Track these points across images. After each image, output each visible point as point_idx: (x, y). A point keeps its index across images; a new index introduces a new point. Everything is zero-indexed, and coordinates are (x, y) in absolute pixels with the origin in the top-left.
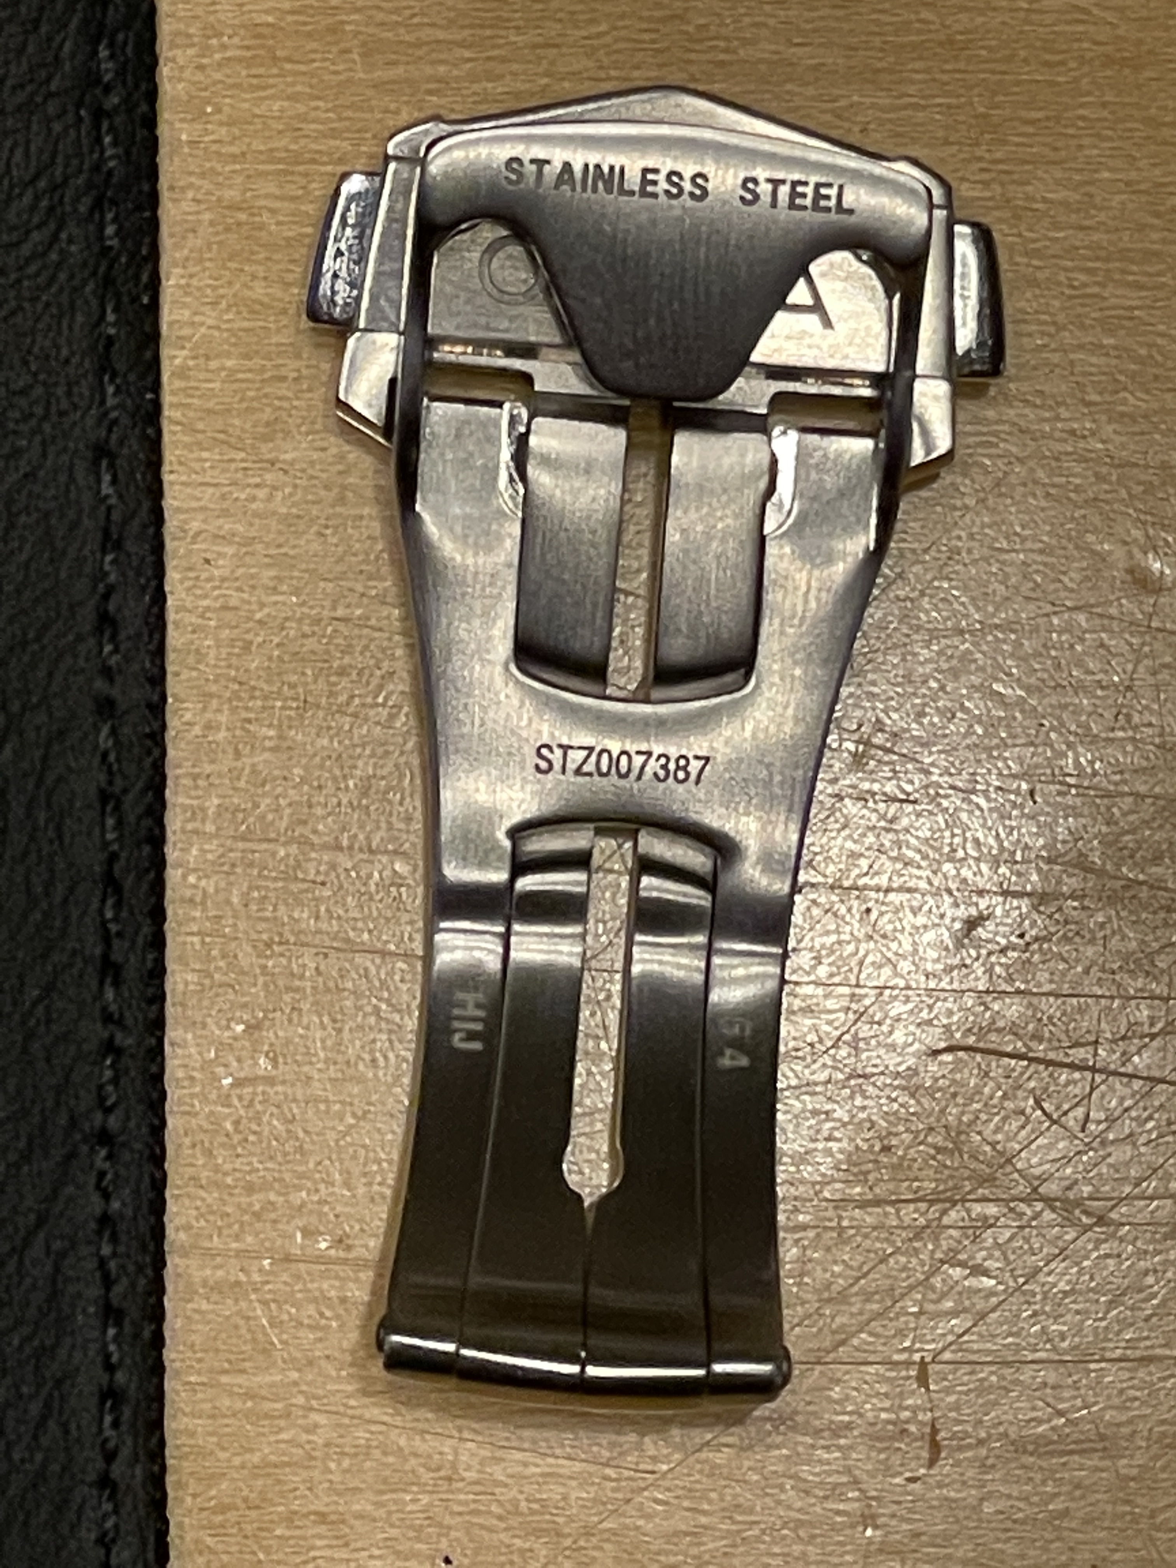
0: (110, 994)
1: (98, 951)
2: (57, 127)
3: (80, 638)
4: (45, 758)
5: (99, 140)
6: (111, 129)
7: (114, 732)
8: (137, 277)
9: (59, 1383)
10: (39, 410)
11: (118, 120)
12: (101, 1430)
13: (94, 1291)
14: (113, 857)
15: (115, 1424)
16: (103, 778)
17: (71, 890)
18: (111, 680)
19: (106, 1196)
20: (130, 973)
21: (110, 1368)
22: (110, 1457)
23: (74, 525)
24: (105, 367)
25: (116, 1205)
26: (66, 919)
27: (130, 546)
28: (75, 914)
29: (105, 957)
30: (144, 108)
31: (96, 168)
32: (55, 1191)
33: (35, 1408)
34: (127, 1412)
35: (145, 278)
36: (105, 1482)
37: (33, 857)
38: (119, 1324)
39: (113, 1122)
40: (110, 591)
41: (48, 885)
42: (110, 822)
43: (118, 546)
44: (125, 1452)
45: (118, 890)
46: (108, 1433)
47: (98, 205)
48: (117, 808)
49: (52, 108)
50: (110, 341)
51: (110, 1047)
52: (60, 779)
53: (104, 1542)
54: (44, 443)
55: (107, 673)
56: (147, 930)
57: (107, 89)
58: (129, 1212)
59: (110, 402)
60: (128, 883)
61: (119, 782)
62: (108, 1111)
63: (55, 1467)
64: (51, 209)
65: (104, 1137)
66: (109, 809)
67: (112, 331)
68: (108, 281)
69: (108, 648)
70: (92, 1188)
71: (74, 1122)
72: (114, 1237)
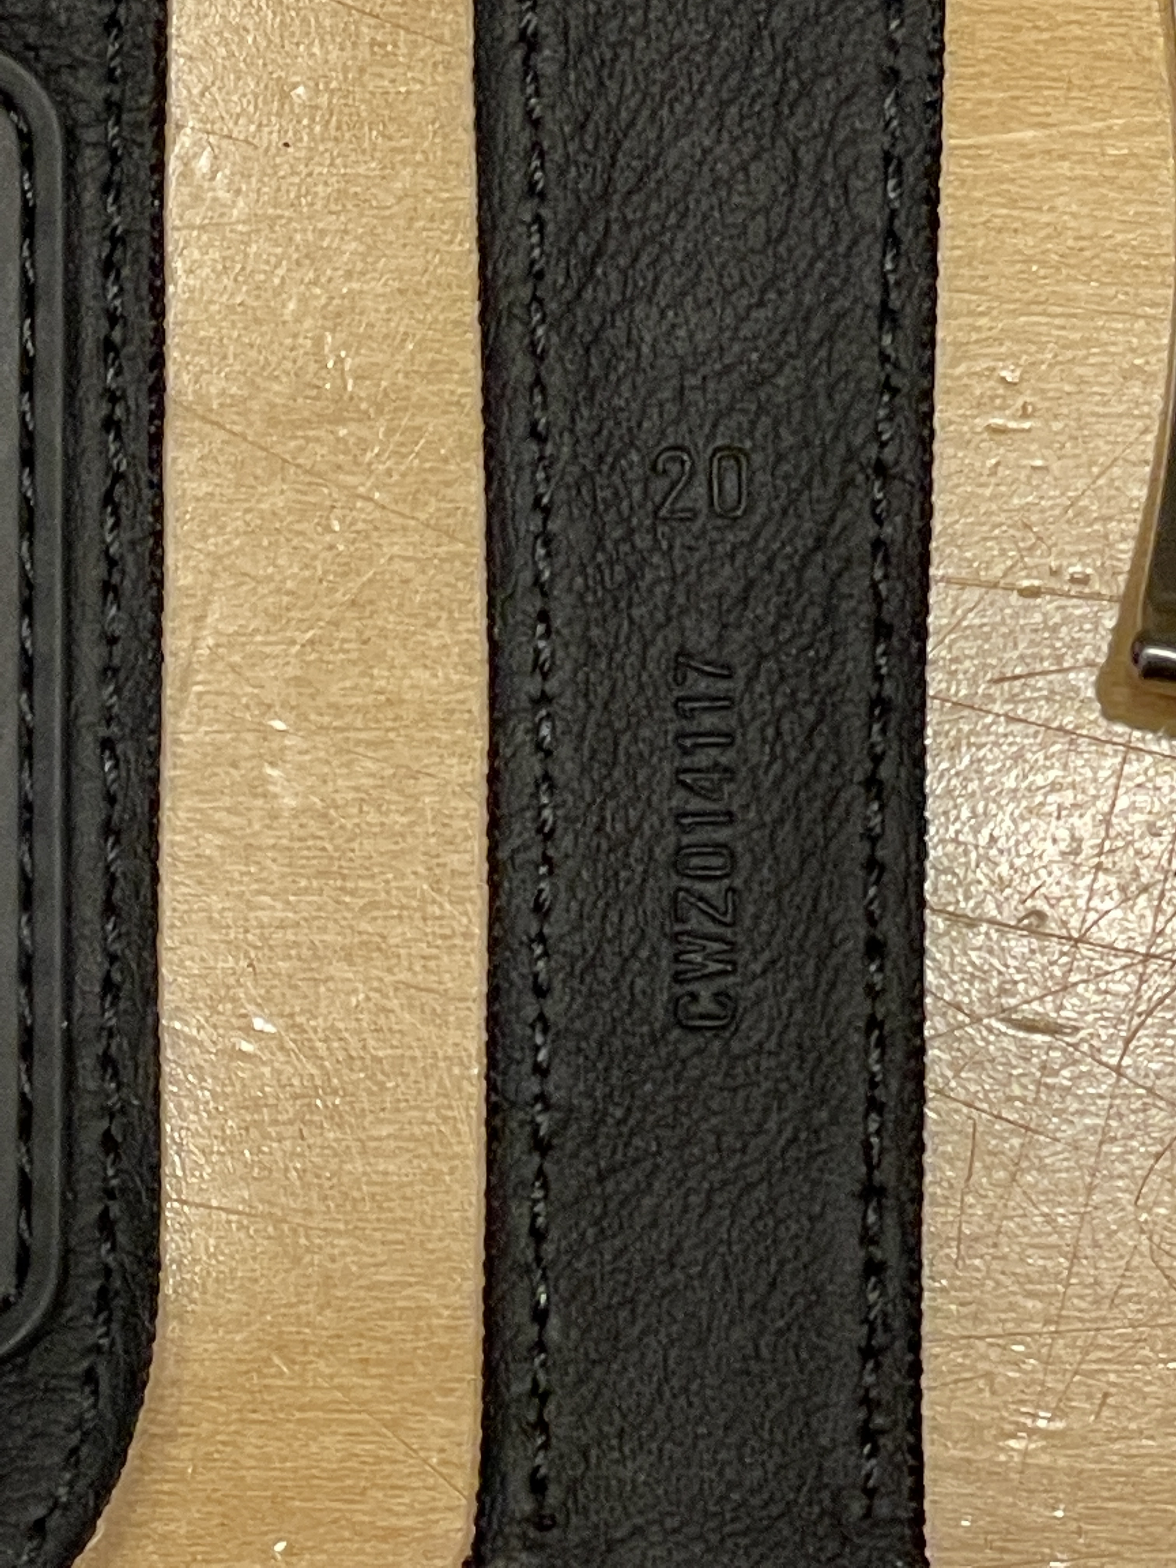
0: (887, 339)
1: (877, 299)
3: (869, 13)
4: (833, 121)
7: (897, 100)
9: (831, 693)
12: (869, 736)
13: (866, 608)
14: (893, 214)
15: (883, 731)
16: (886, 140)
17: (855, 242)
18: (897, 52)
19: (880, 522)
21: (878, 678)
22: (877, 760)
25: (888, 530)
26: (850, 269)
28: (857, 264)
29: (884, 303)
32: (833, 517)
33: (810, 714)
34: (894, 721)
36: (872, 782)
37: (818, 212)
38: (888, 640)
39: (889, 454)
41: (834, 236)
42: (891, 183)
44: (891, 756)
45: (897, 244)
46: (876, 739)
48: (899, 171)
51: (887, 386)
52: (846, 141)
53: (871, 837)
55: (892, 45)
58: (899, 537)
60: (907, 237)
61: (901, 146)
62: (883, 445)
63: (827, 767)
65: (879, 469)
66: (891, 169)
69: (894, 23)
70: (866, 514)
71: (851, 456)
72: (886, 561)
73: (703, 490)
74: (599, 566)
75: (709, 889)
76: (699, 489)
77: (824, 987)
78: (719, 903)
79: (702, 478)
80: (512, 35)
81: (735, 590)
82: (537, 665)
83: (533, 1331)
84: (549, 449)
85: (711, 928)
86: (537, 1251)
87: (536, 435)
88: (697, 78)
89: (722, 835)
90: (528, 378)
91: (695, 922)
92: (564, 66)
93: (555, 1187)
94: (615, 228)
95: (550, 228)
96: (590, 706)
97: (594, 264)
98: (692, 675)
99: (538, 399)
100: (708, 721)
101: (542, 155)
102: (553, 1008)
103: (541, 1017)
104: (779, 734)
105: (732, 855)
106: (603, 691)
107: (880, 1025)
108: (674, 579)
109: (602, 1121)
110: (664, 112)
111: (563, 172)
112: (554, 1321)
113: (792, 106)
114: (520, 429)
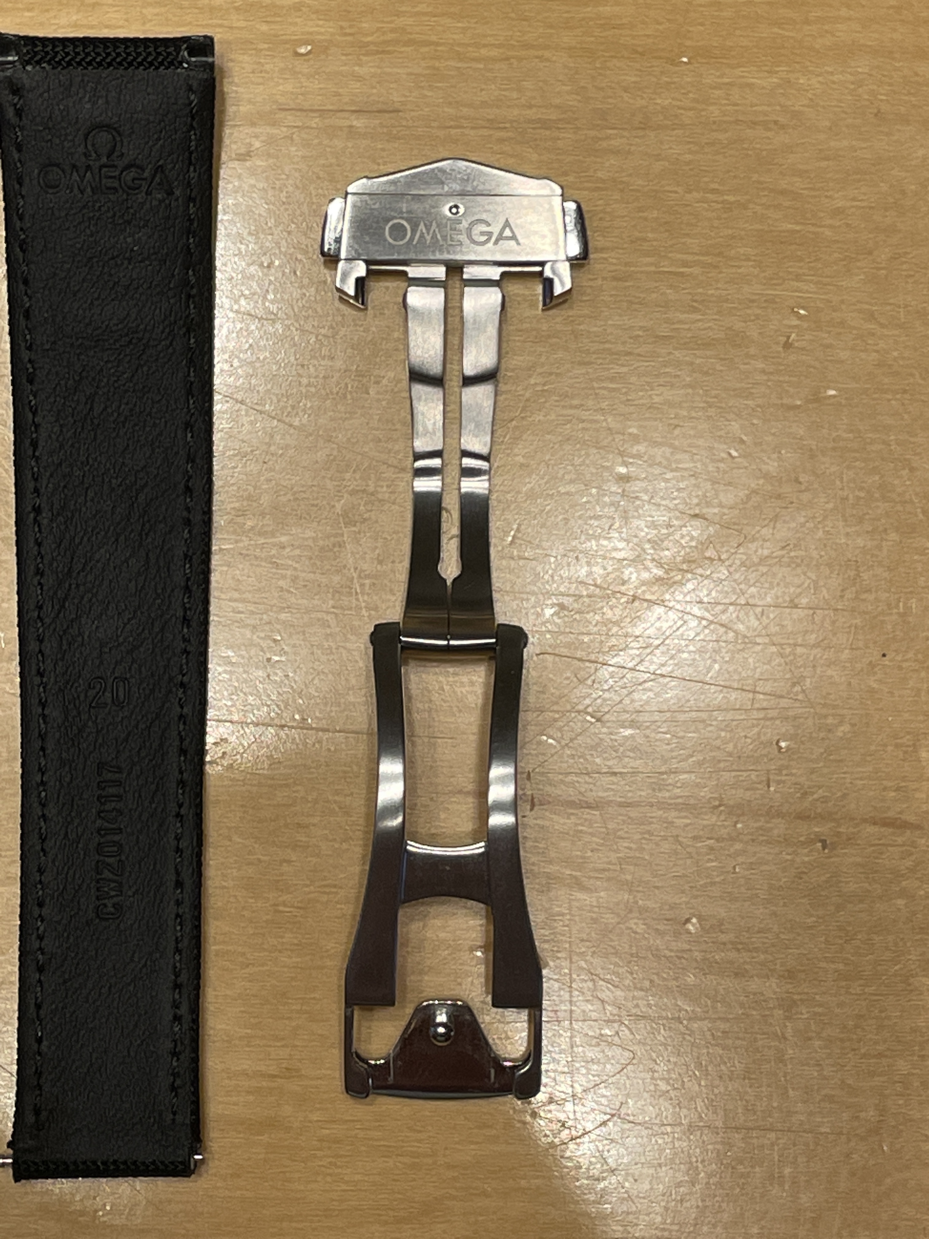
0: (185, 630)
1: (181, 615)
2: (172, 301)
3: (178, 496)
4: (164, 541)
5: (189, 306)
6: (194, 302)
7: (190, 532)
8: (203, 359)
9: (162, 778)
10: (164, 409)
11: (197, 299)
12: (177, 796)
13: (177, 743)
14: (188, 579)
15: (183, 794)
16: (185, 549)
17: (173, 591)
18: (189, 512)
19: (182, 707)
20: (194, 624)
21: (182, 772)
22: (180, 806)
23: (177, 453)
24: (189, 393)
25: (185, 710)
26: (170, 603)
27: (198, 461)
28: (173, 600)
29: (184, 617)
30: (206, 294)
31: (187, 317)
32: (163, 706)
33: (153, 787)
34: (188, 789)
35: (206, 359)
36: (178, 815)
37: (158, 579)
38: (185, 756)
39: (185, 679)
40: (190, 477)
41: (164, 589)
42: (187, 566)
43: (193, 461)
44: (186, 805)
45: (190, 592)
46: (180, 797)
47: (188, 331)
48: (190, 561)
49: (171, 294)
50: (192, 383)
51: (185, 652)
52: (169, 549)
53: (178, 839)
54: (166, 422)
55: (188, 509)
56: (200, 608)
57: (192, 287)
58: (191, 713)
59: (191, 406)
60: (194, 588)
61: (191, 551)
62: (183, 675)
63: (160, 810)
64: (171, 331)
65: (182, 685)
66: (187, 560)
67: (192, 379)
68: (191, 361)
69: (188, 500)
70: (176, 704)
71: (171, 679)
72: (185, 723)
73: (110, 695)
74: (66, 728)
75: (111, 860)
76: (108, 694)
77: (158, 901)
78: (116, 866)
79: (109, 689)
80: (29, 509)
81: (123, 736)
82: (40, 769)
83: (35, 1047)
84: (45, 680)
85: (111, 876)
86: (38, 1013)
87: (41, 674)
88: (107, 524)
89: (116, 838)
90: (37, 649)
91: (106, 874)
92: (51, 520)
93: (46, 986)
94: (73, 586)
95: (45, 588)
96: (62, 786)
97: (64, 602)
98: (105, 772)
99: (40, 658)
100: (112, 790)
101: (42, 558)
102: (45, 911)
103: (40, 916)
104: (140, 796)
105: (121, 845)
106: (68, 779)
107: (181, 917)
108: (98, 732)
109: (65, 959)
110: (94, 538)
111: (51, 565)
112: (45, 1043)
113: (147, 535)
114: (34, 672)
